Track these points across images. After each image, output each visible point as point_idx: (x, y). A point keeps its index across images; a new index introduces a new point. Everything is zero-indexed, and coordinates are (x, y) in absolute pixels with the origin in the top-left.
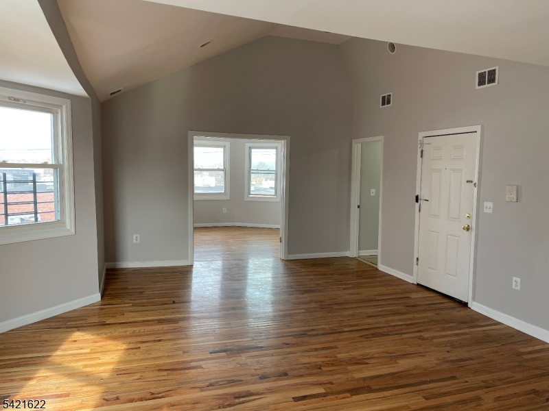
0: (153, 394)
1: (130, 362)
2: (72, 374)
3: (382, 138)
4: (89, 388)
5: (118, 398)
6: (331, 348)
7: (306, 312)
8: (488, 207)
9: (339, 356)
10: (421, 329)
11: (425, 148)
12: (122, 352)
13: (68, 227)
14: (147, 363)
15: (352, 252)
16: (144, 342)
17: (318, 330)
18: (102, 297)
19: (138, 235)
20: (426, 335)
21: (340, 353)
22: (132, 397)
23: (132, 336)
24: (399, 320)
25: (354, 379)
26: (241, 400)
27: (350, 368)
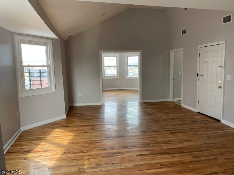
0: (82, 151)
1: (75, 140)
2: (54, 143)
3: (182, 49)
4: (59, 148)
5: (69, 152)
6: (155, 137)
7: (147, 123)
8: (229, 77)
9: (158, 140)
10: (196, 130)
11: (201, 52)
12: (73, 136)
13: (53, 90)
14: (81, 140)
15: (171, 99)
16: (81, 133)
17: (151, 130)
18: (67, 116)
19: (81, 93)
20: (198, 133)
21: (158, 139)
22: (74, 152)
23: (76, 131)
24: (187, 127)
25: (162, 149)
26: (115, 155)
27: (162, 145)
